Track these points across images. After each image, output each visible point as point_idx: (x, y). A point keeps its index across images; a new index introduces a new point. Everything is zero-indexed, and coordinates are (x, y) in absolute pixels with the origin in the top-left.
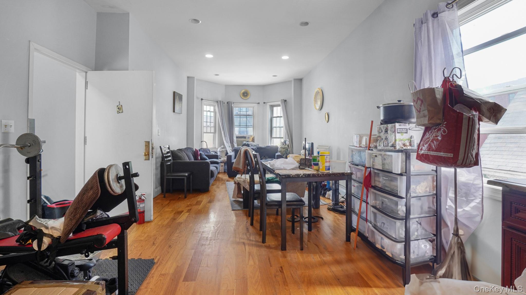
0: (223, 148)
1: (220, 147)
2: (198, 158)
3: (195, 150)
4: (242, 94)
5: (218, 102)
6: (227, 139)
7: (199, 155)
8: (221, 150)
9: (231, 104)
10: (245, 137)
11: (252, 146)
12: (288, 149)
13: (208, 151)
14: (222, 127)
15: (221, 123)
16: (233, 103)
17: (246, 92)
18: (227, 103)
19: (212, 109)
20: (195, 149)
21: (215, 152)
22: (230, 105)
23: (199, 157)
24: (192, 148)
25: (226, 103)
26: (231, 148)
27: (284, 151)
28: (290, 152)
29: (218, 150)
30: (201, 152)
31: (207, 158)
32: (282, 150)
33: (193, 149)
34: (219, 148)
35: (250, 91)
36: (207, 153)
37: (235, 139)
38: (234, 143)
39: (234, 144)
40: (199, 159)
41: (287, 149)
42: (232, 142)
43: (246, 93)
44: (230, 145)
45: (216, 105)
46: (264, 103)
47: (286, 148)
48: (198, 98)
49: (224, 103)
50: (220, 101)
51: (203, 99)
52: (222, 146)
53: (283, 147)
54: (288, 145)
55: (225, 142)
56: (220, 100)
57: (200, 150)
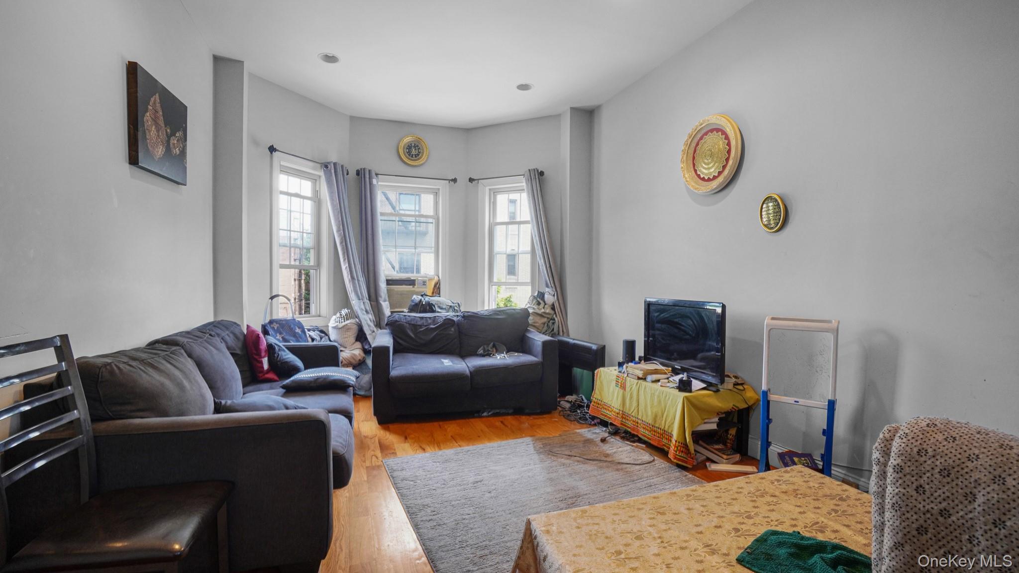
0: (347, 317)
1: (338, 315)
2: (261, 363)
3: (245, 333)
4: (404, 148)
5: (326, 167)
6: (360, 286)
7: (263, 354)
8: (341, 325)
9: (370, 178)
10: (412, 282)
11: (441, 308)
12: (555, 316)
13: (298, 330)
14: (343, 249)
15: (340, 235)
16: (377, 174)
17: (417, 144)
18: (358, 173)
19: (306, 187)
20: (248, 326)
21: (322, 331)
22: (367, 180)
23: (265, 362)
24: (235, 323)
25: (353, 173)
26: (370, 316)
27: (544, 324)
28: (560, 326)
29: (332, 324)
30: (272, 340)
31: (299, 363)
32: (537, 321)
33: (238, 325)
34: (334, 317)
35: (430, 142)
36: (295, 335)
37: (383, 286)
38: (380, 299)
39: (381, 302)
40: (263, 368)
41: (550, 317)
42: (373, 297)
43: (415, 147)
44: (369, 308)
45: (320, 177)
46: (471, 180)
47: (548, 316)
48: (255, 142)
49: (347, 174)
50: (335, 164)
51: (275, 150)
52: (344, 312)
53: (540, 312)
54: (553, 305)
55: (352, 296)
56: (334, 161)
57: (269, 328)
